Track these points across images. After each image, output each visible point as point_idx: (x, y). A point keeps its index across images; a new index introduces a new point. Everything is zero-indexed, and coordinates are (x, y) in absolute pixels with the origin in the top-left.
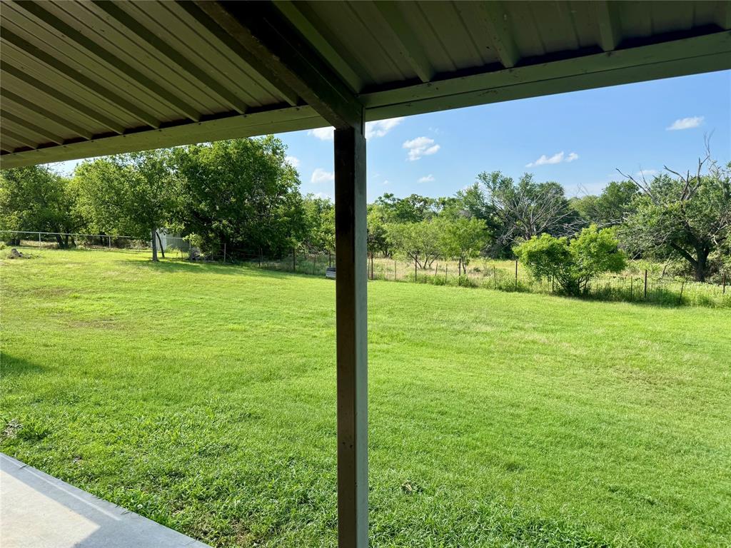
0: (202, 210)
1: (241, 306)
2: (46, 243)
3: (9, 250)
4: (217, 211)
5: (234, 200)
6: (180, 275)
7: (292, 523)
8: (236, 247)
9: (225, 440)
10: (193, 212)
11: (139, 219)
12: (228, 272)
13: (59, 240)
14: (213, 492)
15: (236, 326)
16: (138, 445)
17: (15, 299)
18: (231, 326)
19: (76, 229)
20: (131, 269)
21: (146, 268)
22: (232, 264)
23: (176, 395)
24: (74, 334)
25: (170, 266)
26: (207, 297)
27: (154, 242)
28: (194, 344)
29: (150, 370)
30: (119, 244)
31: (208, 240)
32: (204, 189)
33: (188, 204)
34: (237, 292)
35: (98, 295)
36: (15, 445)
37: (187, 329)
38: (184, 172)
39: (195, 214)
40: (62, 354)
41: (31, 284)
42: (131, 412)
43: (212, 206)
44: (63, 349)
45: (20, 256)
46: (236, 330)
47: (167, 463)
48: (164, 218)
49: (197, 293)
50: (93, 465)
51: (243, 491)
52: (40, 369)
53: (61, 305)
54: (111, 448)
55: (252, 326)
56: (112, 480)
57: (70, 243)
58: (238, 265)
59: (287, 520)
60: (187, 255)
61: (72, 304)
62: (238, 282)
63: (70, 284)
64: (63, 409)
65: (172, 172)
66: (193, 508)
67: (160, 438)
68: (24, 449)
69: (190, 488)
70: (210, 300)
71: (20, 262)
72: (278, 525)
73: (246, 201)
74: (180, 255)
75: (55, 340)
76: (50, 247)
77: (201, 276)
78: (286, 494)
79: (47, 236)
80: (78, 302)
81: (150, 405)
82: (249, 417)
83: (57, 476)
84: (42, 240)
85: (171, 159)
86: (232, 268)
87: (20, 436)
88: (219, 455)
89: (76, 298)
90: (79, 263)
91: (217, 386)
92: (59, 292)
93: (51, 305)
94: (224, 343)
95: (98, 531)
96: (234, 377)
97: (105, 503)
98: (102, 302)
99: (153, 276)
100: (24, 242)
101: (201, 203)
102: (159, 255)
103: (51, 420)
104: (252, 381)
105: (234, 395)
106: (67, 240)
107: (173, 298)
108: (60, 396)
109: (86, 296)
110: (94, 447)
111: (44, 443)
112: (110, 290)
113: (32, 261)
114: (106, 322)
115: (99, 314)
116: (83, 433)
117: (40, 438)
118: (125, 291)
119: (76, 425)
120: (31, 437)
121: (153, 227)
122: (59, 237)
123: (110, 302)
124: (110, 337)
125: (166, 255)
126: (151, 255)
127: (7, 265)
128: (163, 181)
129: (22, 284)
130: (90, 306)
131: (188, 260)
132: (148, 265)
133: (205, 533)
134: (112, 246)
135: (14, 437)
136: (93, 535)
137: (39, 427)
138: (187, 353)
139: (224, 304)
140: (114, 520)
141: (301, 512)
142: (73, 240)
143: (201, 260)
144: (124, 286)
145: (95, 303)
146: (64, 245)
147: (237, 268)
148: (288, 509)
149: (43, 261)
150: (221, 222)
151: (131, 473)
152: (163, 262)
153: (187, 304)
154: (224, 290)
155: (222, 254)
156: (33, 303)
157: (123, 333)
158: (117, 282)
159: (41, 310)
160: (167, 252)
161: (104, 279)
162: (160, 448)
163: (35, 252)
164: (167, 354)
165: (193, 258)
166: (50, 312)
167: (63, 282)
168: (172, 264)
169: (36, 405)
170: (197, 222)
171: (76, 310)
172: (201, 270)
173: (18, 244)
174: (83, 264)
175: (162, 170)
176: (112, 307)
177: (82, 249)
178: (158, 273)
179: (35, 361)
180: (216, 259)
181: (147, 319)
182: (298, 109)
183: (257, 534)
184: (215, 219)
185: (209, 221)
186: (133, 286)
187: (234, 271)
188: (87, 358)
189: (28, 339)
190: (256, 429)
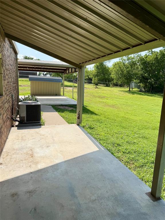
0: (145, 76)
1: (152, 107)
2: (103, 85)
3: (95, 86)
4: (150, 76)
5: (156, 72)
6: (135, 95)
7: (147, 167)
8: (155, 88)
9: (135, 141)
10: (143, 76)
11: (127, 79)
12: (151, 96)
13: (106, 84)
14: (127, 152)
15: (149, 113)
16: (112, 136)
17: (95, 98)
18: (147, 112)
19: (111, 82)
20: (122, 93)
21: (126, 93)
22: (153, 94)
23: (125, 127)
24: (105, 108)
25: (133, 93)
26: (142, 103)
27: (130, 86)
28: (135, 115)
29: (120, 119)
30: (121, 86)
31: (146, 85)
32: (147, 69)
33: (142, 74)
34: (152, 102)
35: (112, 99)
36: (87, 129)
37: (134, 111)
38: (142, 64)
39: (143, 77)
40: (101, 112)
41: (98, 95)
42: (113, 128)
43: (149, 74)
44: (102, 111)
45: (97, 88)
46: (149, 114)
47: (118, 142)
48: (134, 78)
49: (140, 101)
50: (101, 137)
51: (135, 155)
52: (96, 114)
53: (103, 101)
54: (106, 135)
55: (154, 113)
56: (104, 141)
57: (109, 85)
58: (155, 94)
59: (146, 166)
60: (139, 90)
61: (106, 101)
62: (153, 99)
63: (107, 96)
64: (98, 124)
65: (138, 64)
66: (121, 154)
67: (118, 136)
68: (89, 130)
69: (122, 149)
70: (143, 104)
71: (97, 89)
72: (142, 166)
73: (161, 73)
74: (137, 90)
75: (101, 109)
76: (104, 86)
77: (142, 96)
78: (147, 159)
79: (104, 83)
80: (107, 100)
81: (118, 128)
82: (144, 137)
83: (94, 137)
84: (103, 84)
85: (138, 60)
86: (152, 95)
87: (89, 127)
88: (132, 144)
89: (107, 99)
90: (110, 90)
91: (138, 127)
92: (104, 97)
93: (101, 100)
94: (144, 117)
95: (99, 150)
96: (143, 126)
97: (101, 145)
98: (113, 101)
99: (128, 95)
100: (99, 85)
101: (146, 74)
102: (131, 89)
103: (95, 126)
104: (149, 129)
105: (142, 131)
106: (108, 84)
107: (132, 102)
108: (98, 121)
109: (110, 99)
110: (103, 133)
111: (92, 130)
112: (116, 98)
113: (99, 89)
114: (113, 106)
115: (112, 104)
116: (101, 130)
117: (92, 129)
118: (119, 98)
119: (100, 128)
120: (91, 128)
121: (130, 81)
122: (106, 83)
123: (115, 101)
124: (113, 110)
125: (133, 89)
126: (128, 89)
127: (94, 90)
128: (135, 67)
129: (96, 95)
130: (110, 102)
131: (139, 91)
132: (127, 92)
133: (122, 160)
134: (119, 86)
135: (87, 127)
136: (97, 151)
137: (92, 126)
138: (132, 117)
139: (147, 105)
140: (102, 150)
141: (150, 165)
142: (110, 84)
143: (143, 92)
144: (119, 97)
145: (111, 101)
146: (107, 86)
147: (154, 95)
148: (147, 163)
149: (102, 89)
150: (151, 79)
151: (109, 141)
152: (132, 92)
153: (136, 104)
154: (148, 101)
155: (150, 90)
156: (98, 99)
157: (117, 109)
158: (118, 96)
159: (99, 101)
160: (134, 89)
161: (115, 95)
162: (117, 138)
163: (100, 87)
164: (126, 117)
165: (141, 91)
166: (101, 102)
167: (105, 95)
168: (134, 92)
169: (93, 122)
170: (143, 79)
171: (107, 102)
172: (142, 95)
173: (97, 85)
174: (111, 91)
175: (135, 64)
176: (115, 102)
177: (111, 87)
178: (129, 94)
179: (95, 112)
180: (148, 92)
181: (123, 106)
182: (160, 40)
183: (136, 166)
184: (149, 79)
185: (147, 79)
186: (122, 97)
187: (153, 96)
188: (106, 114)
189: (95, 108)
190: (145, 141)
